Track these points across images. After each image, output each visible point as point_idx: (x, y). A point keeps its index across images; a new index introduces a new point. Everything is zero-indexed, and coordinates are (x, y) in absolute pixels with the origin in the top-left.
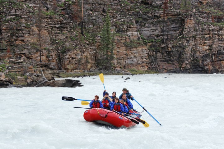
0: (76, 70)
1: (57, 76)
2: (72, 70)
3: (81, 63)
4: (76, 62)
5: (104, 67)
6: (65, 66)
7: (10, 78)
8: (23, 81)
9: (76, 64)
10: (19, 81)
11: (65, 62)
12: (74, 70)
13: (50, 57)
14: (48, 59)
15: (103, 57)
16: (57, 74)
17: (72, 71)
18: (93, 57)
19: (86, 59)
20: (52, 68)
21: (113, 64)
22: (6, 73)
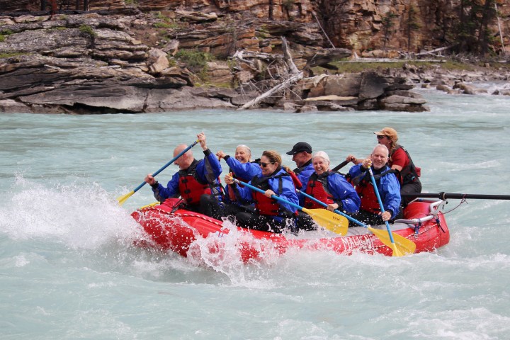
0: (377, 52)
1: (323, 66)
2: (362, 51)
3: (391, 29)
4: (376, 26)
5: (464, 43)
6: (341, 39)
7: (183, 68)
8: (224, 78)
9: (375, 31)
10: (213, 76)
11: (343, 24)
12: (368, 51)
13: (292, 10)
14: (286, 16)
15: (463, 11)
16: (321, 61)
17: (364, 54)
18: (431, 9)
19: (410, 15)
20: (309, 40)
21: (493, 35)
22: (172, 51)
